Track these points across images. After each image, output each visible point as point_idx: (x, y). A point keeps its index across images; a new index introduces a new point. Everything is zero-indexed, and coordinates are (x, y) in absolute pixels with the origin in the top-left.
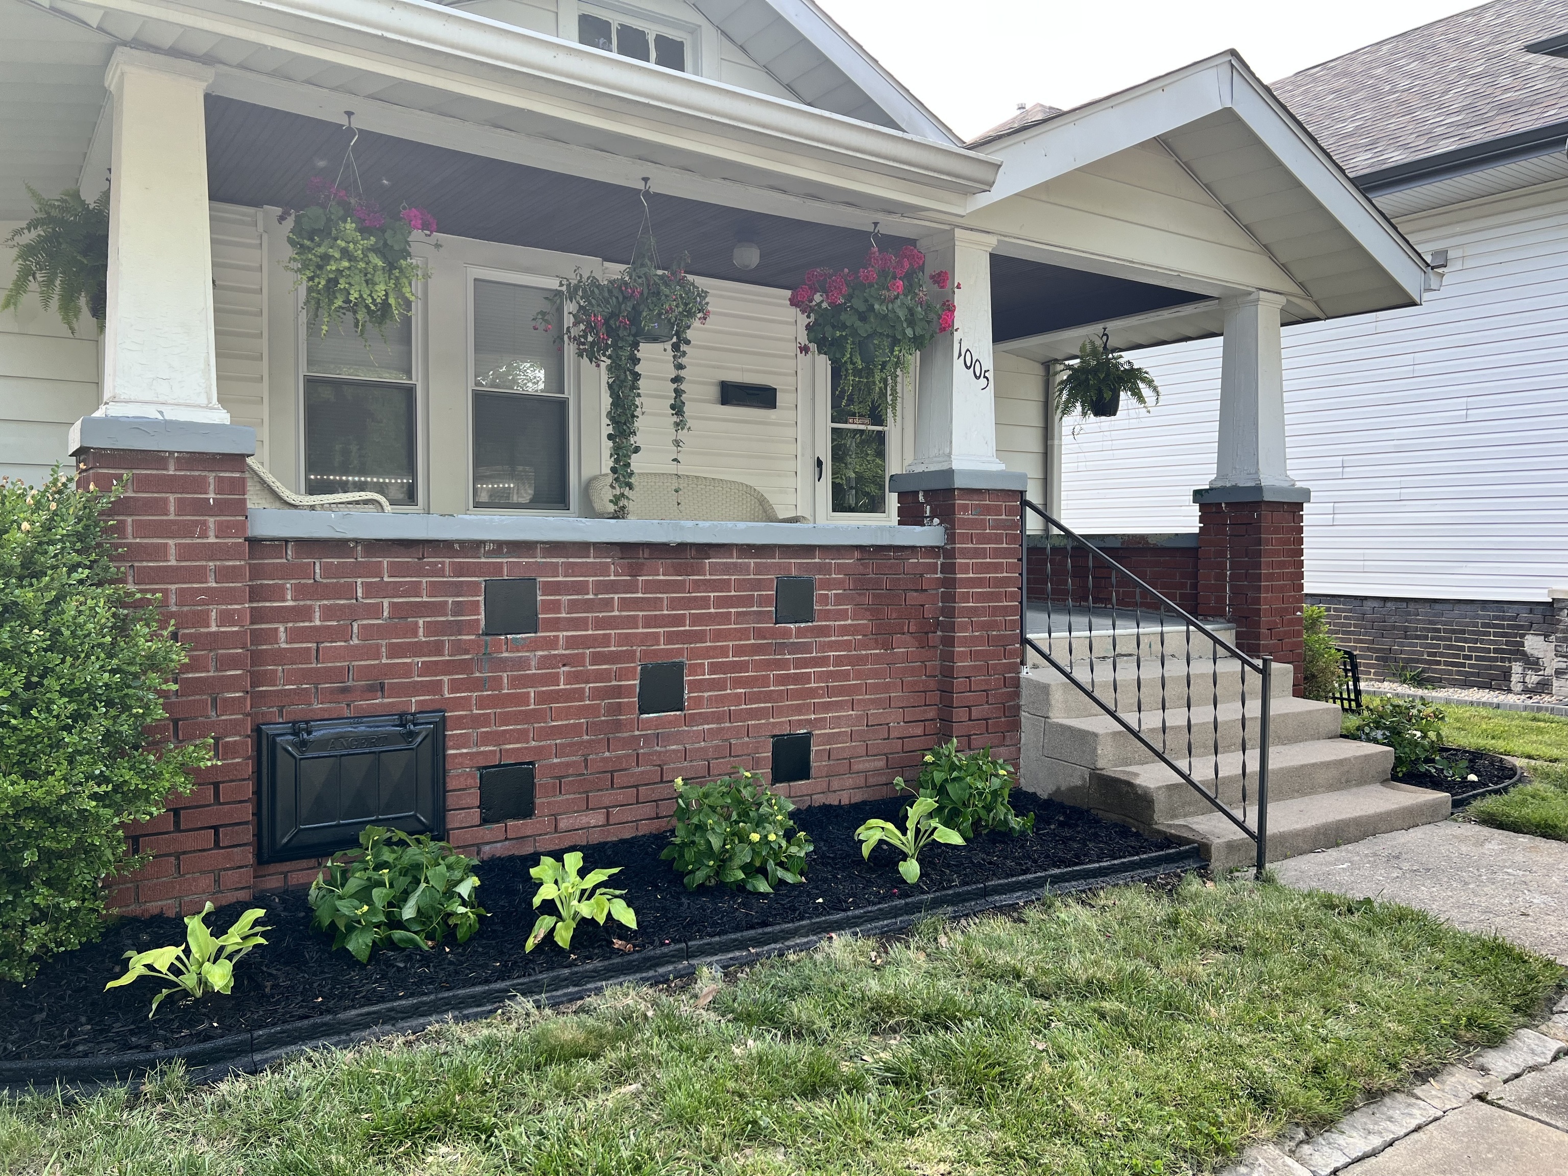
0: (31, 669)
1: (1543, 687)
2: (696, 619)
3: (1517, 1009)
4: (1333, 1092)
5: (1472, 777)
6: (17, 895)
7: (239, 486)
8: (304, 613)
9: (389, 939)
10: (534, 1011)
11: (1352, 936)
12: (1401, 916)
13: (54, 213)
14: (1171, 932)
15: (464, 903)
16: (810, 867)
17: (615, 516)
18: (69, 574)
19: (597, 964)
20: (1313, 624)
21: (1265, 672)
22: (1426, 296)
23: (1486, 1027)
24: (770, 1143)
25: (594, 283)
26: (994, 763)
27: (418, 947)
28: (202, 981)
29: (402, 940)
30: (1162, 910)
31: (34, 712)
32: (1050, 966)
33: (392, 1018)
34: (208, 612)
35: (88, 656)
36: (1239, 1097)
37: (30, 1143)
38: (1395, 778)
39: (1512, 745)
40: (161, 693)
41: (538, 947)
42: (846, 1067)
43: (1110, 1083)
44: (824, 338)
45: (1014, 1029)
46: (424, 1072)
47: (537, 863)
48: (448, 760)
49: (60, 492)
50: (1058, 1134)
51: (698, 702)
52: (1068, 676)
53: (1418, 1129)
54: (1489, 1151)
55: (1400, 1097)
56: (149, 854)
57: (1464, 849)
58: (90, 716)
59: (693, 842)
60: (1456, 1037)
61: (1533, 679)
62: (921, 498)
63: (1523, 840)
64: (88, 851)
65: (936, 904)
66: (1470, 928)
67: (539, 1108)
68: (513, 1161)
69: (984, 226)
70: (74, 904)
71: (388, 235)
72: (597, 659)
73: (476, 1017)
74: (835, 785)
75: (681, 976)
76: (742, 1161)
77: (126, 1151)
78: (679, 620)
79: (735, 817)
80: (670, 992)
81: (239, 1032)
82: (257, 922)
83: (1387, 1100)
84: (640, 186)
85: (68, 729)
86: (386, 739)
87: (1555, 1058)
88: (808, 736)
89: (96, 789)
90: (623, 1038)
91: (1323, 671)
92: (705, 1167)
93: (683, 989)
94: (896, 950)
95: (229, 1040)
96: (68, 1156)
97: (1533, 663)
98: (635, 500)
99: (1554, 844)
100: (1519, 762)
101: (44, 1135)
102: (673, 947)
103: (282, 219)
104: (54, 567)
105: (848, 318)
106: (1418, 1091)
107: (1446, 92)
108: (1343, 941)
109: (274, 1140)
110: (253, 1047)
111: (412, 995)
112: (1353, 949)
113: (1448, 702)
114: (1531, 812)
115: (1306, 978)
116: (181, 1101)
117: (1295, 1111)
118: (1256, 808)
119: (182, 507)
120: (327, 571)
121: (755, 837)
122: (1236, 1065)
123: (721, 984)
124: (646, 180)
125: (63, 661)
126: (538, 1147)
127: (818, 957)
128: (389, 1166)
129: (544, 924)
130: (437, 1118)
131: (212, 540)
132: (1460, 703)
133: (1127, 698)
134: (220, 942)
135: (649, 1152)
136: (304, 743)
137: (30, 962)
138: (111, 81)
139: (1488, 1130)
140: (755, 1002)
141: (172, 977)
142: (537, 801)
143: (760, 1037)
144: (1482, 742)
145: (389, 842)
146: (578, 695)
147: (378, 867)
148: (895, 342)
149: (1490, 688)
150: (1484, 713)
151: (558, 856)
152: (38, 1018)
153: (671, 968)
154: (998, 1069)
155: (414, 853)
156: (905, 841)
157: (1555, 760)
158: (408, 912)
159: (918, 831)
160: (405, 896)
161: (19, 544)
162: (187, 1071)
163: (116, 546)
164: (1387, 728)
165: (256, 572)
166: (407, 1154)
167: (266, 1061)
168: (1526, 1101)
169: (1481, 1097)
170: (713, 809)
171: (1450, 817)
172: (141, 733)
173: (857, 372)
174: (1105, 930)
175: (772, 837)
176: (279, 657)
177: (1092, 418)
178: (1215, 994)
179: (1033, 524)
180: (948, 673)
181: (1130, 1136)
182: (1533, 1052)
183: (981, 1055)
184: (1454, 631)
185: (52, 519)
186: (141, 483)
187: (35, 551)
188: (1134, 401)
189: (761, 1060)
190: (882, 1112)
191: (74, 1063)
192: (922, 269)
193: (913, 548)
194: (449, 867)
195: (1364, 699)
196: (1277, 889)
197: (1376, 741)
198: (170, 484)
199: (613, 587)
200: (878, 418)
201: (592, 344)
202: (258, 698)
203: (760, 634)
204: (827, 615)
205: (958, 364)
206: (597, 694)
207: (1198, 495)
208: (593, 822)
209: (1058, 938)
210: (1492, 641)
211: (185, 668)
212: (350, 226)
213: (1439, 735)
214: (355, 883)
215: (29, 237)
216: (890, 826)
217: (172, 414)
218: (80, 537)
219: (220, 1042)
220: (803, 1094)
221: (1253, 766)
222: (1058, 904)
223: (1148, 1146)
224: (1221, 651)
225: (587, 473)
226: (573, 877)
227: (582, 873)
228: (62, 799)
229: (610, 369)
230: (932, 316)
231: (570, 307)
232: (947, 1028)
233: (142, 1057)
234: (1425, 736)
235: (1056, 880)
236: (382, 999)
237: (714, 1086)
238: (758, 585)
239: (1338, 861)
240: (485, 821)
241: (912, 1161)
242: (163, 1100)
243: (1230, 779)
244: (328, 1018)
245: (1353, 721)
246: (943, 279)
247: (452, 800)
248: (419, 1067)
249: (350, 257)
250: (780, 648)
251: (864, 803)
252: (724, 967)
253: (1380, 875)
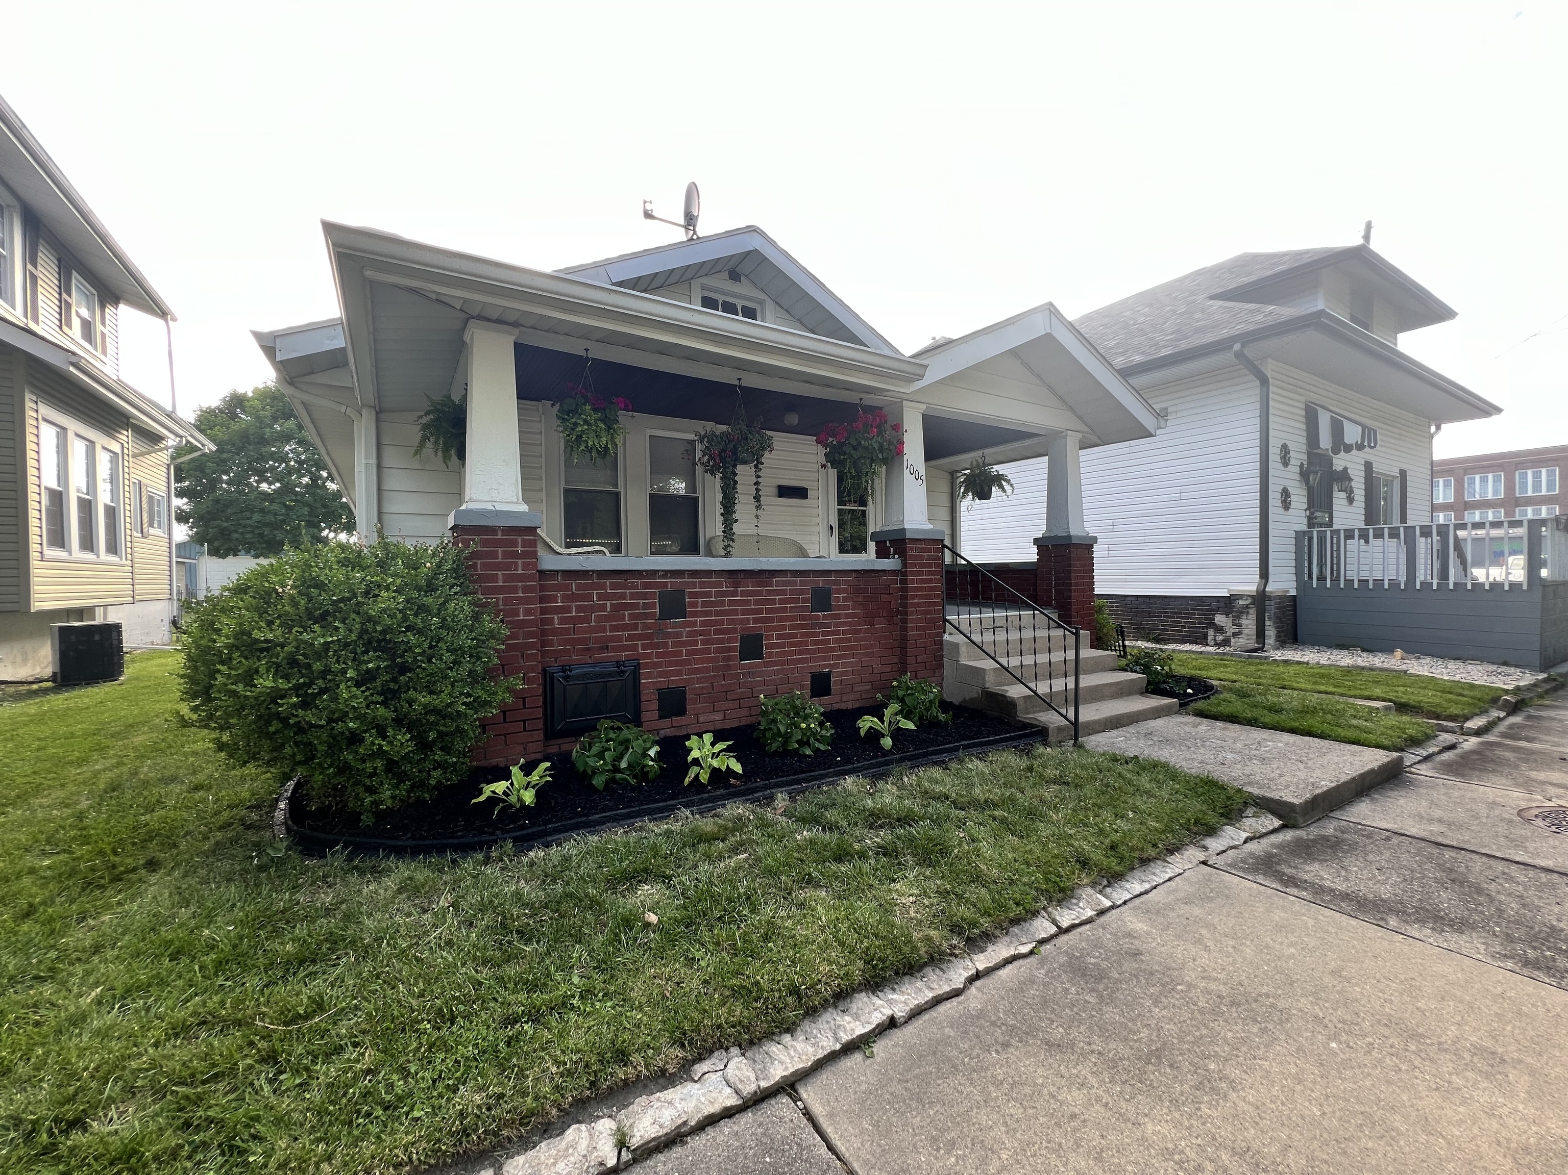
0: (432, 638)
1: (1226, 642)
2: (769, 611)
3: (1222, 815)
4: (1122, 859)
5: (1189, 691)
6: (426, 755)
7: (533, 544)
8: (568, 609)
9: (614, 778)
10: (690, 816)
11: (1128, 776)
12: (1155, 765)
13: (439, 407)
14: (1029, 774)
15: (652, 760)
16: (833, 741)
17: (726, 556)
18: (450, 589)
19: (722, 791)
20: (1100, 610)
21: (1077, 635)
22: (1158, 432)
23: (1205, 824)
24: (817, 886)
25: (713, 434)
26: (931, 686)
27: (628, 782)
28: (520, 800)
29: (620, 779)
30: (1024, 763)
31: (434, 660)
32: (964, 793)
33: (617, 820)
34: (518, 610)
35: (460, 632)
36: (1071, 862)
37: (434, 882)
38: (1147, 692)
39: (1210, 674)
40: (496, 650)
41: (691, 783)
42: (857, 846)
43: (1000, 854)
44: (834, 460)
45: (947, 826)
46: (635, 847)
47: (689, 739)
48: (641, 685)
49: (444, 548)
50: (973, 881)
51: (770, 655)
52: (969, 638)
53: (1170, 879)
54: (1211, 892)
55: (1159, 862)
56: (492, 734)
57: (1187, 729)
58: (461, 662)
59: (770, 729)
60: (1188, 830)
61: (1220, 638)
62: (888, 545)
63: (1220, 724)
64: (460, 732)
65: (901, 760)
66: (1193, 771)
67: (695, 866)
68: (683, 894)
69: (916, 399)
70: (454, 759)
71: (607, 411)
72: (717, 632)
73: (661, 819)
74: (844, 699)
75: (767, 798)
76: (804, 895)
77: (484, 886)
78: (760, 611)
79: (792, 715)
80: (761, 806)
81: (540, 825)
82: (546, 770)
83: (1152, 864)
84: (737, 383)
85: (451, 669)
86: (611, 674)
87: (1245, 842)
88: (829, 673)
89: (465, 700)
90: (737, 830)
91: (1106, 635)
92: (784, 898)
93: (768, 805)
94: (880, 784)
95: (535, 829)
96: (454, 889)
97: (1220, 630)
98: (736, 547)
99: (1237, 726)
100: (1215, 683)
101: (441, 879)
102: (761, 783)
103: (553, 405)
104: (442, 586)
105: (847, 449)
106: (1168, 859)
107: (1165, 323)
108: (1124, 778)
109: (560, 882)
110: (546, 834)
111: (627, 807)
112: (1130, 782)
113: (1174, 651)
114: (1224, 709)
115: (1105, 798)
116: (511, 861)
117: (1102, 869)
118: (1073, 708)
119: (505, 554)
120: (578, 587)
121: (804, 726)
122: (1069, 845)
123: (788, 803)
124: (739, 379)
125: (448, 634)
126: (696, 886)
127: (839, 788)
128: (619, 895)
129: (693, 771)
130: (642, 871)
131: (520, 572)
132: (1181, 651)
133: (1001, 650)
134: (528, 779)
135: (754, 890)
136: (568, 677)
137: (432, 790)
138: (467, 337)
139: (1209, 880)
140: (807, 812)
141: (504, 797)
142: (688, 707)
143: (809, 830)
144: (1193, 672)
145: (612, 728)
146: (708, 651)
147: (607, 741)
148: (873, 461)
149: (1197, 644)
150: (1193, 656)
151: (700, 736)
152: (437, 818)
153: (761, 794)
154: (939, 847)
155: (626, 734)
156: (883, 727)
157: (1235, 681)
158: (623, 765)
159: (890, 722)
160: (620, 757)
161: (425, 575)
162: (513, 846)
163: (473, 575)
164: (1142, 665)
165: (542, 588)
166: (627, 889)
167: (553, 841)
168: (1229, 865)
169: (1204, 863)
170: (780, 711)
171: (1178, 712)
172: (487, 672)
173: (852, 477)
174: (993, 773)
175: (812, 726)
176: (555, 632)
177: (977, 501)
178: (1055, 807)
179: (948, 559)
180: (904, 638)
181: (1012, 882)
182: (1232, 838)
183: (930, 839)
184: (1176, 613)
185: (440, 562)
186: (485, 543)
187: (433, 578)
188: (1000, 493)
189: (812, 842)
190: (877, 870)
191: (456, 841)
192: (886, 422)
193: (884, 571)
194: (644, 741)
195: (1128, 650)
196: (1086, 751)
197: (1136, 672)
198: (499, 543)
199: (724, 594)
200: (863, 503)
201: (712, 466)
202: (544, 654)
203: (803, 618)
204: (839, 608)
205: (906, 472)
206: (717, 650)
207: (1036, 541)
208: (717, 718)
209: (968, 778)
210: (1197, 618)
211: (509, 638)
212: (588, 407)
213: (1170, 668)
214: (596, 749)
215: (425, 420)
216: (875, 719)
217: (499, 507)
218: (454, 570)
219: (530, 831)
220: (835, 860)
221: (1071, 685)
222: (967, 760)
223: (1022, 888)
224: (1052, 623)
225: (708, 536)
226: (708, 746)
227: (713, 744)
228: (448, 705)
229: (721, 478)
230: (892, 447)
231: (699, 447)
232: (910, 825)
233: (491, 838)
234: (1163, 669)
235: (965, 747)
236: (611, 810)
237: (788, 856)
238: (801, 592)
239: (1118, 736)
240: (661, 717)
241: (895, 896)
242: (502, 860)
243: (1059, 693)
244: (584, 819)
245: (1123, 662)
246: (898, 428)
247: (644, 706)
248: (632, 845)
249: (589, 424)
250: (814, 626)
251: (860, 708)
252: (789, 794)
253: (1142, 743)
